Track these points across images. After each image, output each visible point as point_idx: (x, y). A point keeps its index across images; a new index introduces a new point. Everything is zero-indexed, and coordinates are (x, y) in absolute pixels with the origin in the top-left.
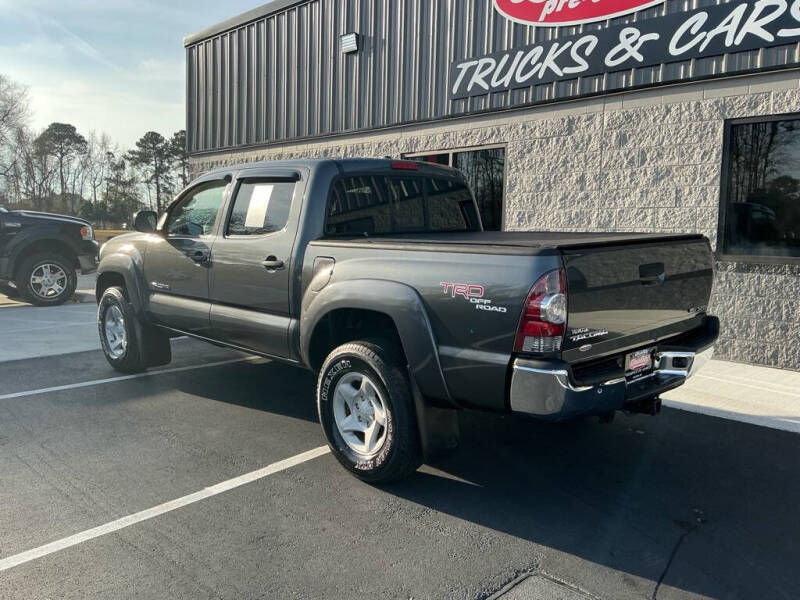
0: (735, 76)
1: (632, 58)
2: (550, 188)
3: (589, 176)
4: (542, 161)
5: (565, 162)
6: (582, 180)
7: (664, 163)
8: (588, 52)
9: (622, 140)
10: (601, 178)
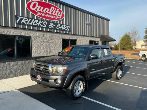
0: (63, 33)
1: (52, 28)
2: (41, 46)
3: (47, 44)
4: (39, 41)
5: (43, 41)
6: (46, 45)
7: (56, 43)
8: (46, 24)
9: (51, 39)
10: (49, 45)
